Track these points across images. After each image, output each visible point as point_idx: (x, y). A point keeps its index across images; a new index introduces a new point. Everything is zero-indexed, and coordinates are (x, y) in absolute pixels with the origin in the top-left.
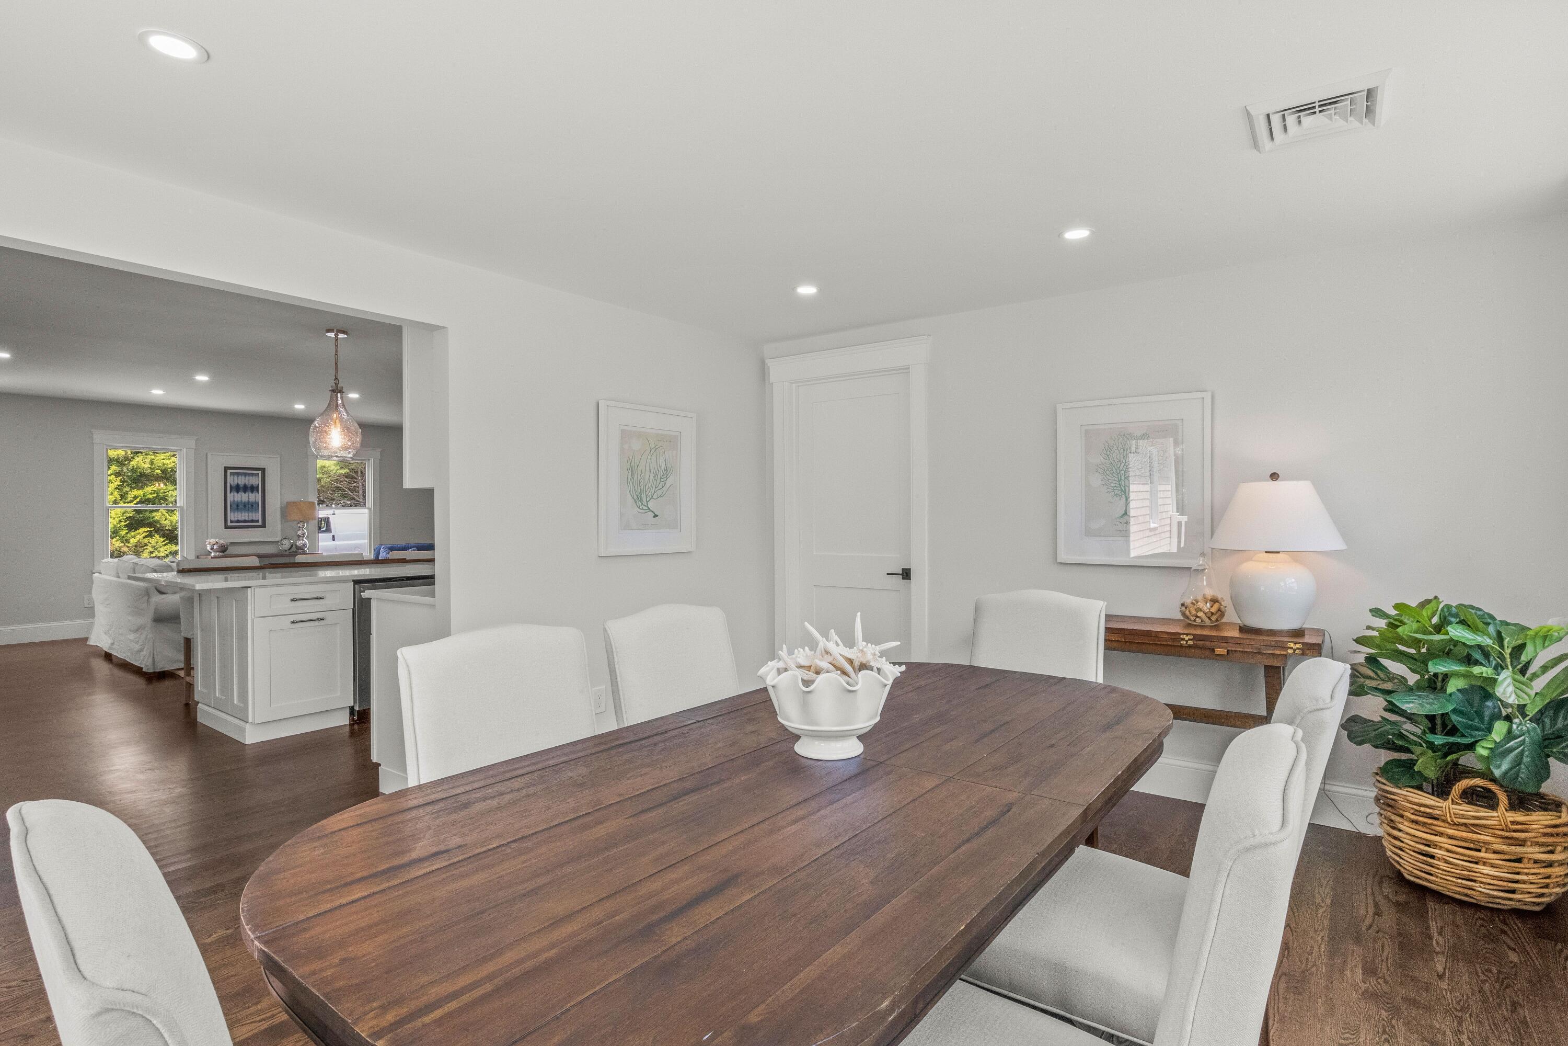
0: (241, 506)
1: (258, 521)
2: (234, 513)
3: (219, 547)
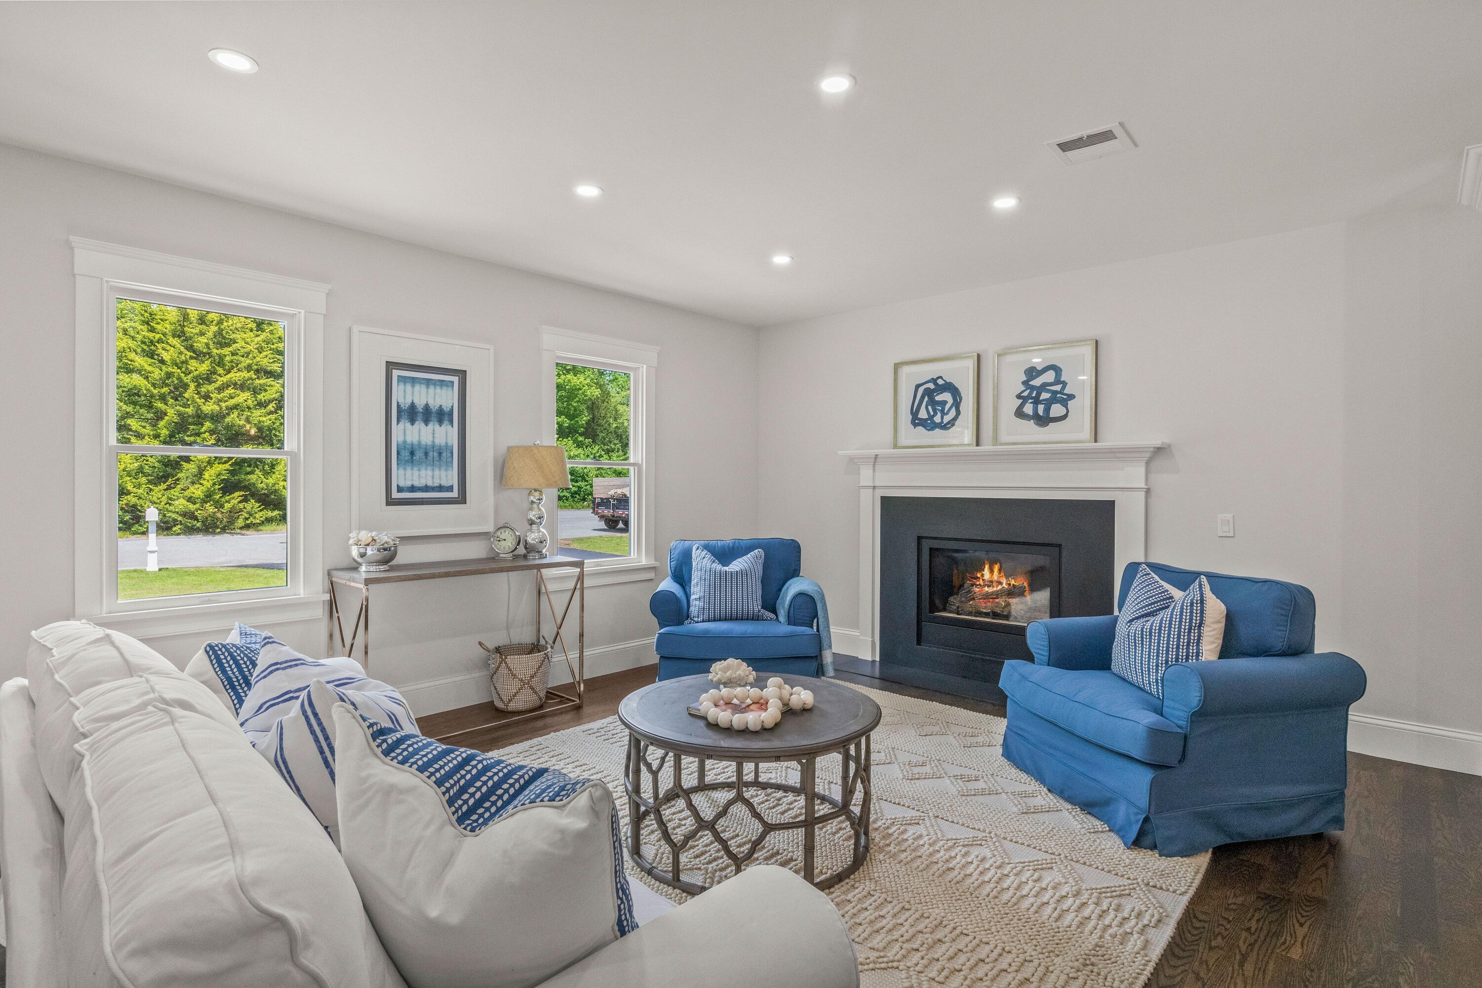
0: (419, 455)
1: (452, 488)
2: (405, 469)
3: (379, 551)
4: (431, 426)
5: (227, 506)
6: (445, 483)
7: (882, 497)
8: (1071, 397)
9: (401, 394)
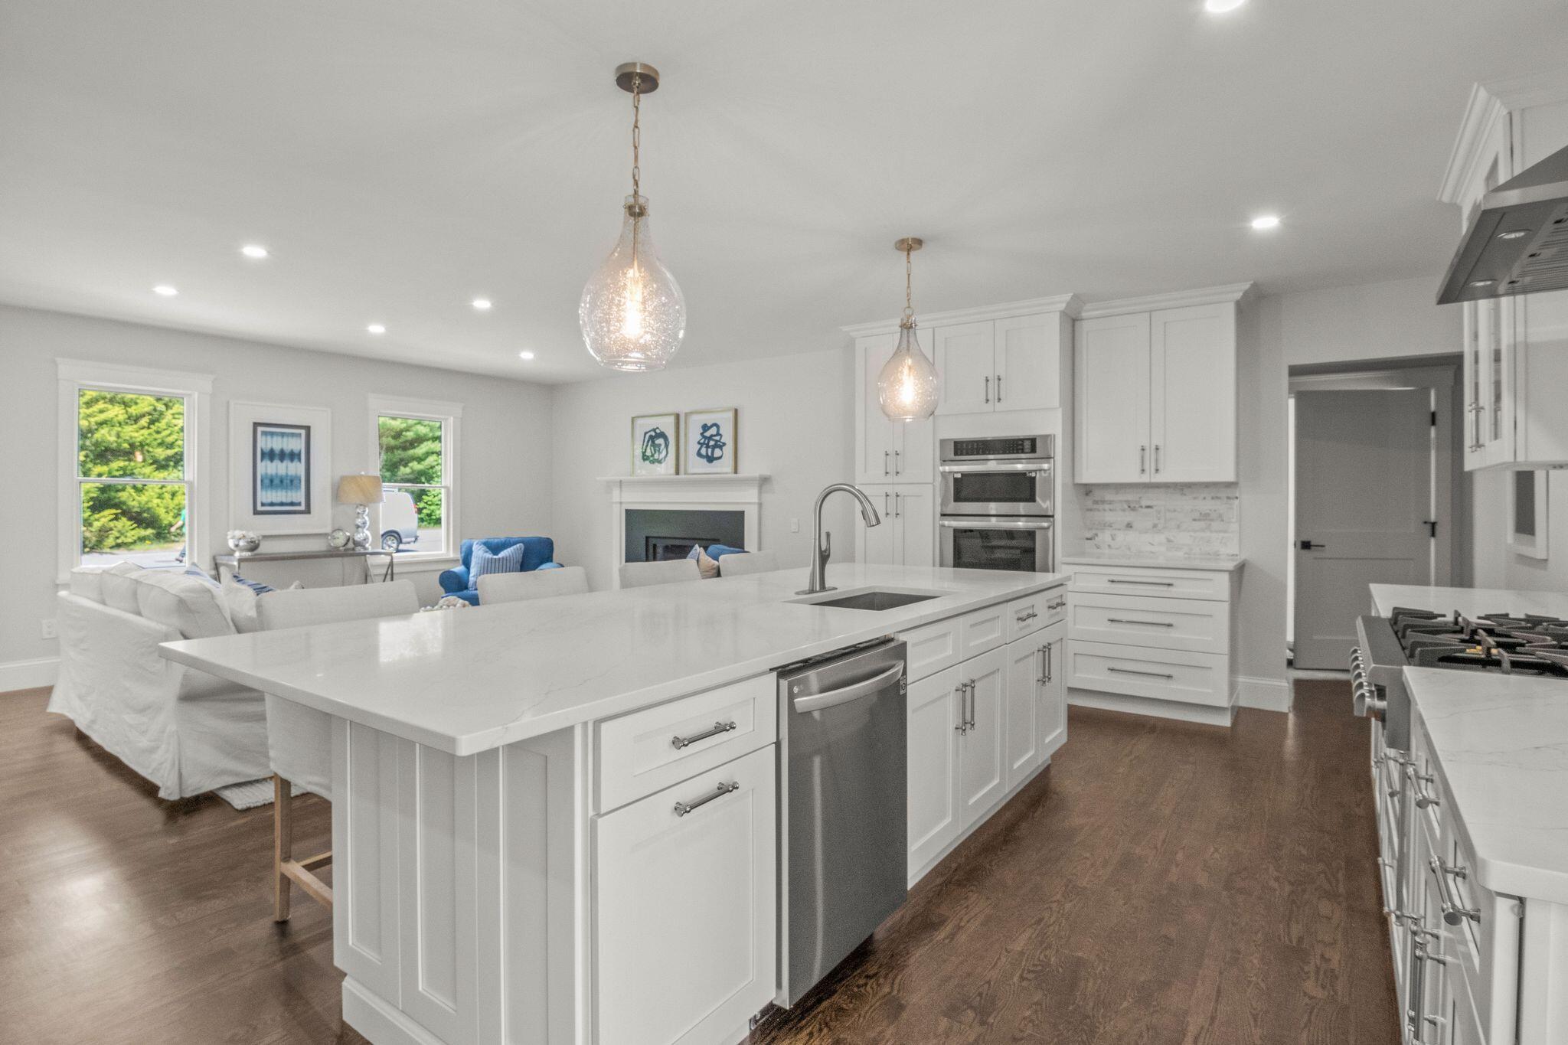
0: (276, 481)
1: (299, 504)
2: (266, 491)
3: (248, 542)
4: (285, 462)
5: (97, 525)
6: (295, 500)
7: (626, 510)
8: (724, 444)
9: (264, 442)
